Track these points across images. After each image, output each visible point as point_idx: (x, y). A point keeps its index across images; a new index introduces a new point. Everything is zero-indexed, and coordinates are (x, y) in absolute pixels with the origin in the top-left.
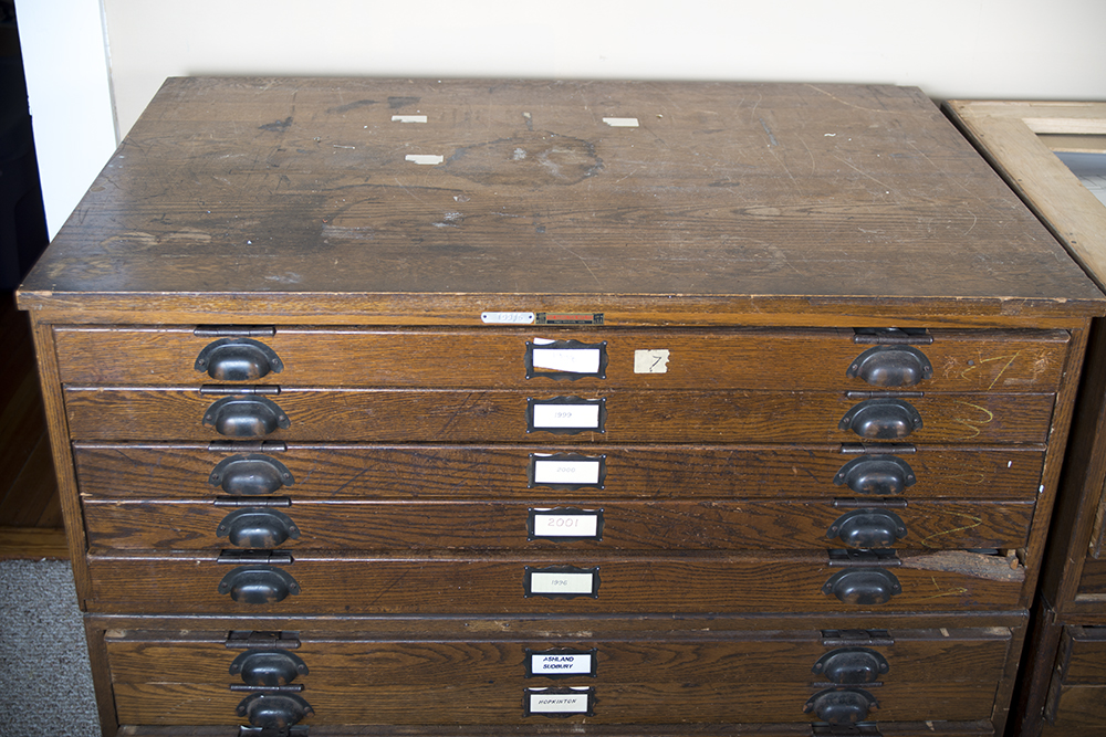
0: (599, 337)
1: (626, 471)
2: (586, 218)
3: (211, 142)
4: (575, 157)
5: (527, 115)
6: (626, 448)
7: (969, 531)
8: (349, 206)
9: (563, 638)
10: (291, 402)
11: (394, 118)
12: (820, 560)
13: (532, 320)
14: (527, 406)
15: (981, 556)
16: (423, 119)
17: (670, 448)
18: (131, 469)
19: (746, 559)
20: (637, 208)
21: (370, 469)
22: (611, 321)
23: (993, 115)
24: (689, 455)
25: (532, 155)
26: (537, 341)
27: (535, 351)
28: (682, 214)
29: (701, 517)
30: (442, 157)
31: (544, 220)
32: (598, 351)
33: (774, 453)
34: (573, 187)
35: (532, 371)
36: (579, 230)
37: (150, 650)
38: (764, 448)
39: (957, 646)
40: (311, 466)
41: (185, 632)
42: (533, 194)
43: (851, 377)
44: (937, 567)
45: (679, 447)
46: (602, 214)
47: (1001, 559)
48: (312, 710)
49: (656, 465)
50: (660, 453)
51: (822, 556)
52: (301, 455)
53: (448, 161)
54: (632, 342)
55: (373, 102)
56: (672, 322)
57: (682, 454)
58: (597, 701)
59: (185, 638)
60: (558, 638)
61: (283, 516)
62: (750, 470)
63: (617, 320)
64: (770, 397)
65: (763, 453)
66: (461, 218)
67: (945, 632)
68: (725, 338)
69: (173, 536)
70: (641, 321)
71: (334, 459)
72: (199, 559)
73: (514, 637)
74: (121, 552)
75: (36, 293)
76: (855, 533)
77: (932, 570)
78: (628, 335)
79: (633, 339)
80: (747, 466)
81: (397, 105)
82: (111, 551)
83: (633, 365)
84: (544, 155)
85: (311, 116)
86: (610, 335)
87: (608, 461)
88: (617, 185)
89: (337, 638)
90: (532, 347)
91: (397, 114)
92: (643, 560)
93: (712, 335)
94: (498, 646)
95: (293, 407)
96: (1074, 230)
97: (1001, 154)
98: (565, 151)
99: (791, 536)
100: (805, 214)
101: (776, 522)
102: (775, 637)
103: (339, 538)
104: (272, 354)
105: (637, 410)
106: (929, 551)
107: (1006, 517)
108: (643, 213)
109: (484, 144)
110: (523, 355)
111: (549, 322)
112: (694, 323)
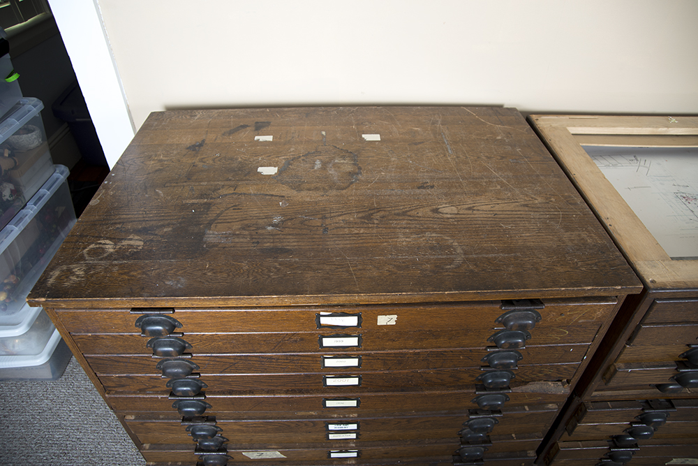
0: (357, 310)
1: (373, 361)
2: (351, 219)
3: (160, 161)
4: (347, 166)
5: (324, 133)
6: (372, 352)
7: (546, 375)
8: (222, 212)
9: (344, 417)
10: (190, 338)
11: (256, 138)
12: (471, 391)
14: (318, 339)
15: (550, 383)
16: (270, 138)
17: (396, 351)
18: (116, 363)
19: (434, 392)
20: (379, 210)
21: (237, 363)
23: (554, 125)
24: (406, 354)
25: (324, 165)
26: (322, 313)
27: (321, 318)
28: (404, 214)
29: (412, 376)
30: (277, 168)
31: (328, 221)
32: (357, 317)
33: (452, 351)
34: (344, 191)
35: (320, 326)
36: (347, 231)
37: (147, 424)
38: (446, 349)
39: (532, 414)
40: (207, 362)
41: (161, 417)
42: (323, 198)
43: (497, 323)
44: (528, 391)
45: (401, 351)
46: (360, 215)
47: (559, 383)
48: (228, 440)
49: (389, 358)
50: (390, 354)
51: (472, 388)
52: (201, 358)
53: (280, 172)
54: (376, 312)
55: (247, 126)
57: (402, 354)
58: (360, 435)
59: (163, 419)
60: (340, 418)
61: (198, 381)
62: (438, 358)
64: (452, 330)
65: (445, 352)
66: (282, 221)
67: (526, 407)
68: (429, 309)
69: (145, 387)
71: (218, 359)
72: (160, 396)
73: (319, 418)
74: (122, 393)
75: (37, 299)
76: (490, 381)
77: (526, 392)
78: (374, 309)
79: (377, 310)
80: (437, 357)
81: (259, 128)
82: (117, 393)
83: (377, 322)
84: (331, 165)
85: (214, 138)
86: (363, 309)
87: (363, 358)
88: (369, 189)
89: (234, 419)
90: (319, 316)
91: (258, 135)
92: (382, 394)
93: (422, 308)
94: (312, 422)
95: (192, 340)
96: (609, 215)
97: (561, 154)
98: (342, 161)
99: (458, 381)
100: (470, 212)
101: (450, 376)
102: (446, 414)
103: (228, 388)
104: (175, 320)
105: (379, 338)
106: (526, 383)
107: (565, 369)
108: (382, 213)
109: (300, 157)
110: (314, 319)
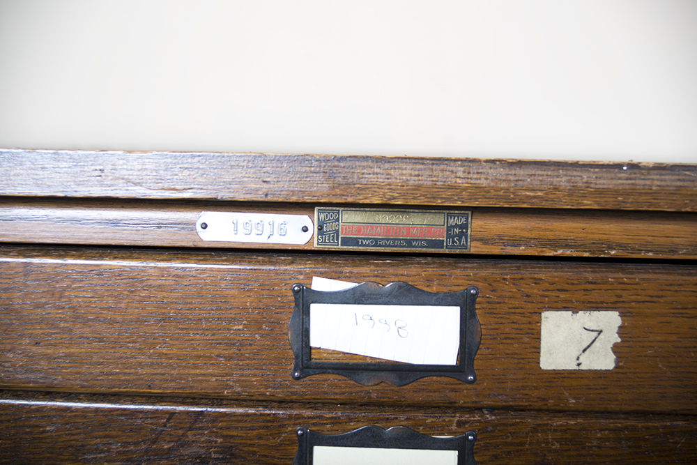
0: (459, 277)
13: (308, 235)
14: (296, 448)
22: (485, 241)
26: (320, 284)
27: (314, 308)
32: (456, 311)
35: (307, 360)
54: (535, 290)
56: (621, 246)
63: (499, 240)
70: (555, 244)
78: (526, 273)
79: (537, 281)
83: (537, 350)
111: (345, 241)
112: (673, 251)
